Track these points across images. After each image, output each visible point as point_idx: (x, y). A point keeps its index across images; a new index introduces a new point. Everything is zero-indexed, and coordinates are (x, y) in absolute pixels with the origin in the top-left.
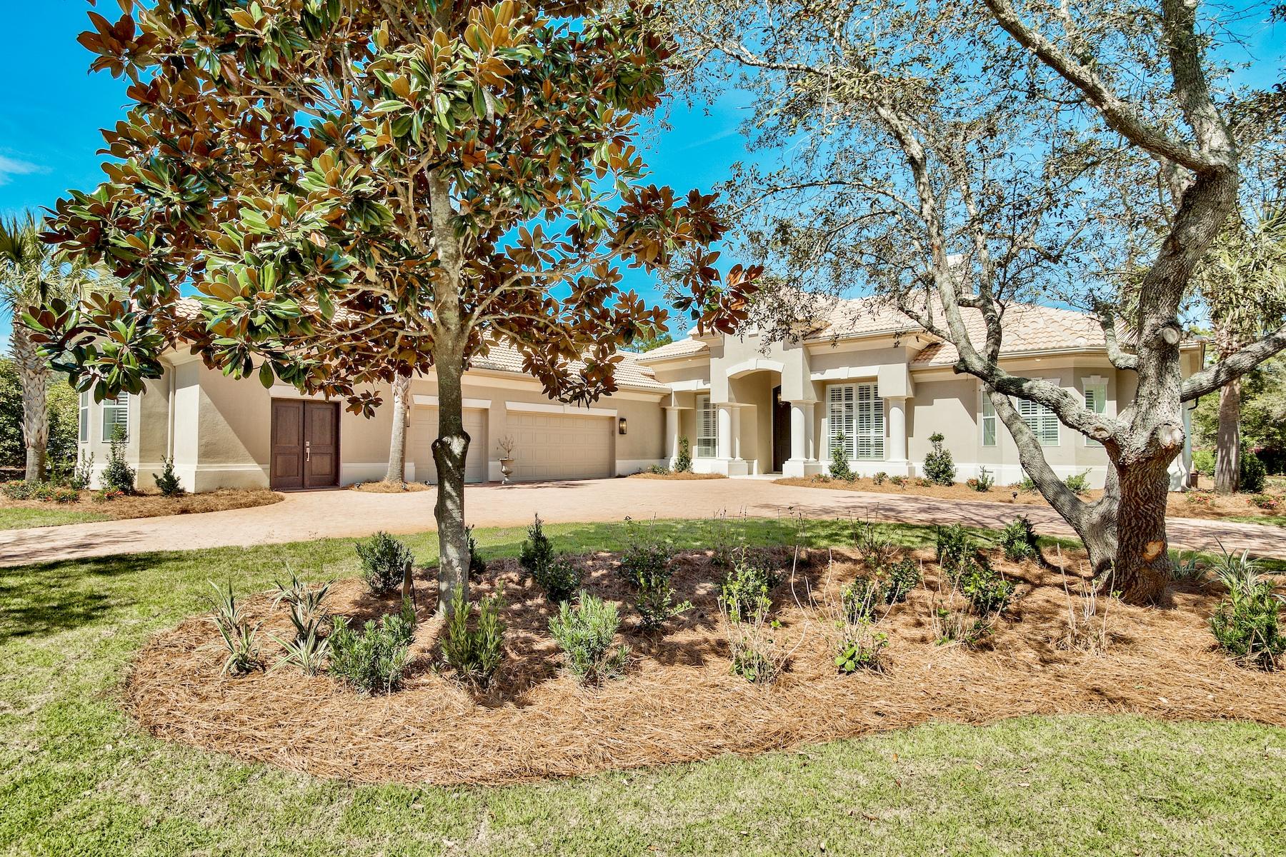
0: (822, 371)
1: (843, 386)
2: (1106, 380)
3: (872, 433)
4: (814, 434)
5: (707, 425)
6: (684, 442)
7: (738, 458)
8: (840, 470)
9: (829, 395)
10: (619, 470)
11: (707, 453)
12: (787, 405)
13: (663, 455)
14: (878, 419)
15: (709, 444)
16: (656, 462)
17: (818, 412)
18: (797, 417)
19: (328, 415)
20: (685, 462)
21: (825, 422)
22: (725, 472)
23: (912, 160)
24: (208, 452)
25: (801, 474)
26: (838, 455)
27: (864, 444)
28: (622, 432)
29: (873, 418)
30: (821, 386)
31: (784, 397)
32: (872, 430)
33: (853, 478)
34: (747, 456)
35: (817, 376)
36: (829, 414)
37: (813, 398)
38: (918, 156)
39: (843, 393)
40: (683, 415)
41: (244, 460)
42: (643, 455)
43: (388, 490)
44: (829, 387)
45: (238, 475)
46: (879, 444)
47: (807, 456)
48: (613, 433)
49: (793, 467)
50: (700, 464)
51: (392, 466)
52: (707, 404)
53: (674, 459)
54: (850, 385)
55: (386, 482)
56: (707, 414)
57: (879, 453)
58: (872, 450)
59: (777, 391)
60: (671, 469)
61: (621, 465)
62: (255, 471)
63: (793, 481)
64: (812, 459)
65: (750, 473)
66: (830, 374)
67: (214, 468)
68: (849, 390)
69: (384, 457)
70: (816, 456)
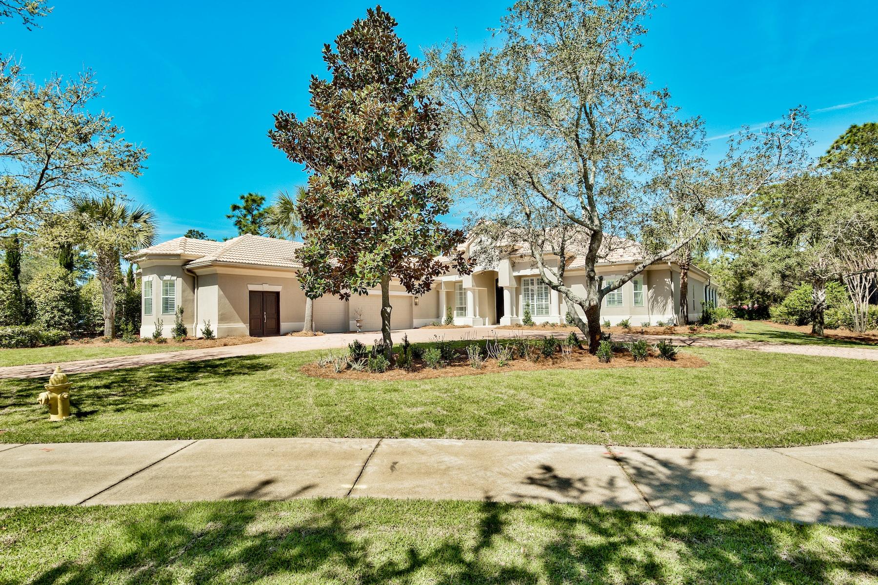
0: (519, 271)
1: (529, 279)
2: (642, 276)
3: (544, 302)
4: (515, 303)
5: (461, 299)
6: (449, 309)
7: (478, 317)
8: (527, 321)
9: (522, 283)
10: (415, 325)
11: (462, 315)
12: (502, 288)
13: (438, 316)
14: (546, 296)
15: (463, 310)
16: (434, 320)
17: (518, 292)
18: (507, 295)
19: (273, 298)
20: (450, 319)
21: (521, 297)
22: (471, 324)
23: (526, 214)
24: (222, 318)
25: (509, 324)
26: (527, 313)
27: (540, 308)
28: (416, 304)
29: (544, 295)
30: (519, 278)
31: (500, 285)
32: (544, 301)
33: (533, 325)
34: (482, 316)
35: (516, 274)
36: (523, 292)
37: (514, 284)
38: (528, 213)
39: (530, 282)
40: (448, 294)
41: (238, 322)
42: (427, 317)
43: (306, 335)
44: (523, 279)
45: (235, 329)
46: (547, 308)
47: (512, 315)
48: (411, 305)
49: (505, 320)
50: (458, 321)
51: (307, 323)
52: (461, 288)
53: (444, 318)
54: (532, 278)
55: (304, 331)
56: (461, 294)
57: (547, 313)
58: (544, 310)
59: (497, 280)
60: (443, 323)
61: (416, 322)
62: (243, 327)
63: (505, 327)
64: (515, 316)
65: (484, 324)
66: (522, 273)
67: (225, 326)
68: (532, 280)
69: (302, 319)
70: (517, 315)
